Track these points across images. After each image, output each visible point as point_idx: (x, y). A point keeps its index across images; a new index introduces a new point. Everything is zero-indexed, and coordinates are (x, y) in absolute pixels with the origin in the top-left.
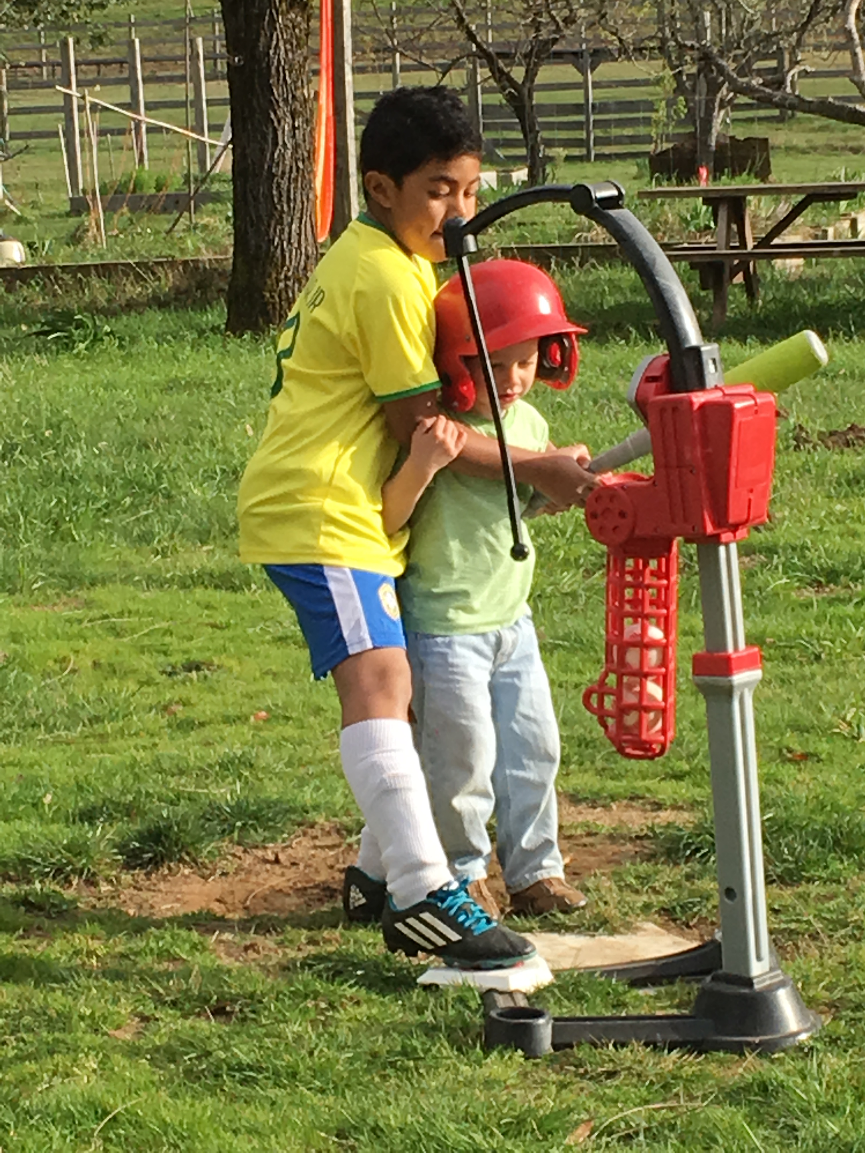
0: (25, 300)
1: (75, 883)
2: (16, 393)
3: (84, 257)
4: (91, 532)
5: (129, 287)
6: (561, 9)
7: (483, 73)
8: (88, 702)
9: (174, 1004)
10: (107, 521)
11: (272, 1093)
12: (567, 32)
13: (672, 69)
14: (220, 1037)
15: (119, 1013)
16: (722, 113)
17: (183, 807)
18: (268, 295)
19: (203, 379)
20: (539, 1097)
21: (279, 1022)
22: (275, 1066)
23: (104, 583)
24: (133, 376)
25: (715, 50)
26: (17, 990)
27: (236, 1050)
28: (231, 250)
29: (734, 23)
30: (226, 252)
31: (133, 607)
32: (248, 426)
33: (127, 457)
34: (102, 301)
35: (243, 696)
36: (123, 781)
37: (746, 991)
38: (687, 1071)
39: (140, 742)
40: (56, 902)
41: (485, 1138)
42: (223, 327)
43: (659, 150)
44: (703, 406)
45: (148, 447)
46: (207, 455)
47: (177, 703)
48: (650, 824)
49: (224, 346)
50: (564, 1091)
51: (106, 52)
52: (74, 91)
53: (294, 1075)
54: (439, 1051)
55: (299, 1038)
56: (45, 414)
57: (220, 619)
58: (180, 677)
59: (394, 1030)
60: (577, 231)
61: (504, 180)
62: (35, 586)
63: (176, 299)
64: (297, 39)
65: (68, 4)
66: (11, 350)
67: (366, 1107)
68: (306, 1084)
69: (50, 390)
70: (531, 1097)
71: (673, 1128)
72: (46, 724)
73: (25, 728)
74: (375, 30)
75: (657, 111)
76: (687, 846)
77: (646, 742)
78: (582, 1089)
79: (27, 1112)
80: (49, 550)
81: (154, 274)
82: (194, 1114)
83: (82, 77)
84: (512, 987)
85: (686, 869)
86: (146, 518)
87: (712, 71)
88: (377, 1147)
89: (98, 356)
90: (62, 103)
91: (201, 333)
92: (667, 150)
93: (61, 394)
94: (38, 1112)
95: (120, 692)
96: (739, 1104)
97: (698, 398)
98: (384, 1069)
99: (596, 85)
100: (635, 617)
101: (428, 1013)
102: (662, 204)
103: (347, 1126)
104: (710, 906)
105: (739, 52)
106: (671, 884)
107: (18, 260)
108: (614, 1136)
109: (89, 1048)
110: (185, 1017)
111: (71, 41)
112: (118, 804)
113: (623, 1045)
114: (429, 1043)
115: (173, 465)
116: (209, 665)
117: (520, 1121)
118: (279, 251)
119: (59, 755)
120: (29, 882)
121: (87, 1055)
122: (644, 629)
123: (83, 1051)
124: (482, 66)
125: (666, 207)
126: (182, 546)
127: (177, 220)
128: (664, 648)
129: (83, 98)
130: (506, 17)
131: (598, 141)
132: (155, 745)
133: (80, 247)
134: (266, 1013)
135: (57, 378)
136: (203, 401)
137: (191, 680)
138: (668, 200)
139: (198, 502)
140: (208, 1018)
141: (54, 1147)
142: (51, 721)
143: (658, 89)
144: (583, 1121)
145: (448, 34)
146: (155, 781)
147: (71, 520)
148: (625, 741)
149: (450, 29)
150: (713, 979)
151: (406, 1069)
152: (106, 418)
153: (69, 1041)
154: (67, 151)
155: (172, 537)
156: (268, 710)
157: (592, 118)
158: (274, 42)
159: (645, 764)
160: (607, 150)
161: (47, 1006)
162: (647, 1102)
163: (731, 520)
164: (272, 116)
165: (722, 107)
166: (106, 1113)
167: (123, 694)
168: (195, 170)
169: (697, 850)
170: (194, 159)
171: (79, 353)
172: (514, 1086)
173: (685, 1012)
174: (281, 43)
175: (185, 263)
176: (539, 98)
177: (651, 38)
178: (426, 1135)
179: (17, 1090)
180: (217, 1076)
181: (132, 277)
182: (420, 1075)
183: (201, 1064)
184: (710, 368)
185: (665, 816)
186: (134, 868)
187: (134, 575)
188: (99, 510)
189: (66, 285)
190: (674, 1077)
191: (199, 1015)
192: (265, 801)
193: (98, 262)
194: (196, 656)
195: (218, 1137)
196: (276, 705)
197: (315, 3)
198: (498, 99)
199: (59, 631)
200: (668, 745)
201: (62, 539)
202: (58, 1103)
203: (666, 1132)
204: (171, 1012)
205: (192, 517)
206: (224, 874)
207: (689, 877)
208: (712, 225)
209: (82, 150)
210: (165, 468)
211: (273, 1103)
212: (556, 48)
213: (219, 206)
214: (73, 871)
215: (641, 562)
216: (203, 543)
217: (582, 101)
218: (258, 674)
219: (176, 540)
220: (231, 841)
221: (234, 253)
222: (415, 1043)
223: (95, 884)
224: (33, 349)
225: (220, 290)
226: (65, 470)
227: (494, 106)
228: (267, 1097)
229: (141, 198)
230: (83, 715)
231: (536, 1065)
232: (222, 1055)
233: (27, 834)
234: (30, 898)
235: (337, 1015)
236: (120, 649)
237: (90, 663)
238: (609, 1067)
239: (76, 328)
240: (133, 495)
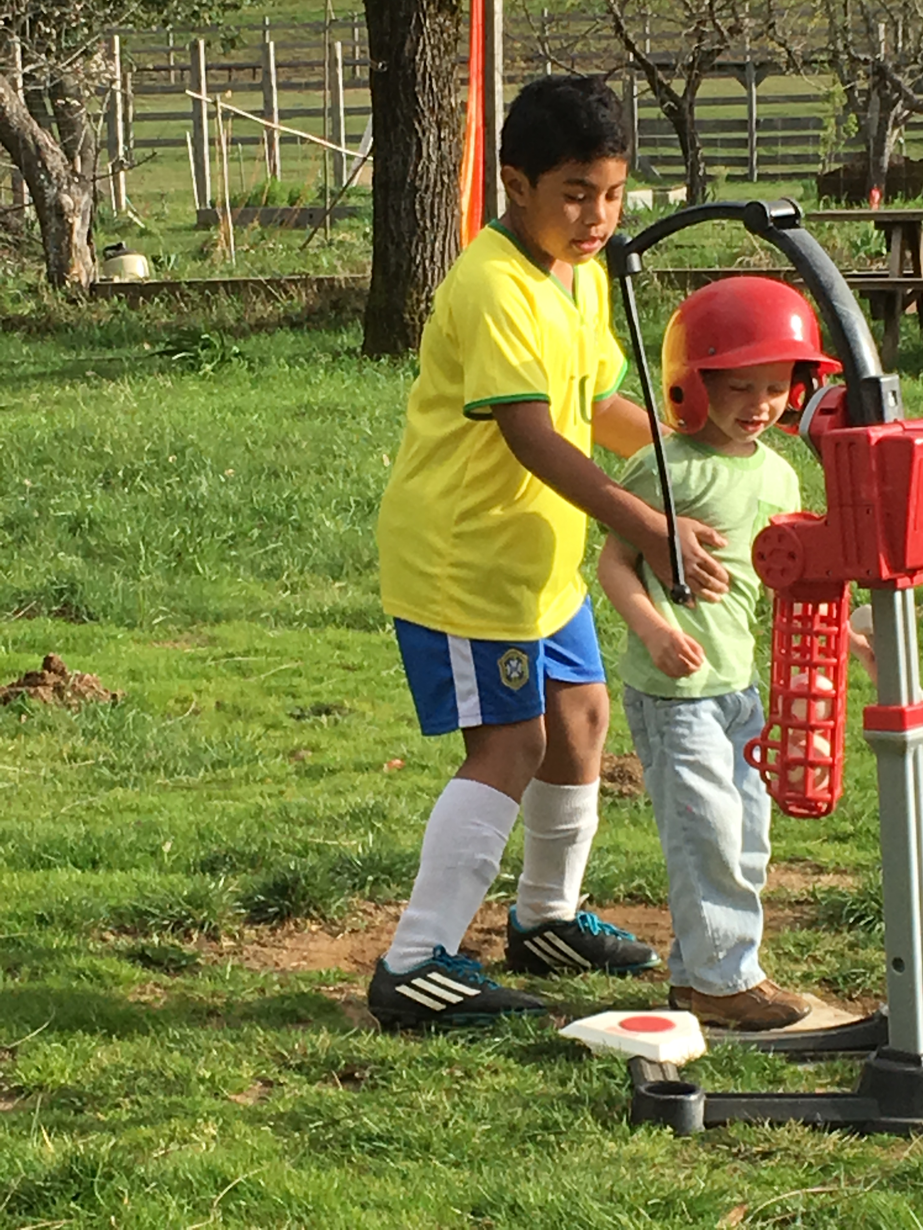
0: (148, 317)
1: (195, 936)
2: (137, 416)
3: (212, 272)
4: (215, 565)
5: (259, 306)
6: (726, 18)
7: (641, 85)
8: (211, 745)
9: (299, 1068)
10: (233, 553)
11: (404, 1165)
12: (731, 43)
13: (844, 83)
14: (349, 1105)
15: (240, 1076)
16: (896, 132)
17: (312, 860)
18: (407, 316)
19: (337, 405)
20: (689, 1177)
21: (411, 1090)
22: (407, 1136)
23: (228, 620)
24: (262, 401)
25: (890, 65)
26: (133, 1049)
27: (365, 1119)
28: (369, 268)
29: (911, 36)
30: (364, 271)
31: (259, 644)
32: (385, 457)
33: (256, 486)
34: (230, 319)
35: (376, 742)
36: (247, 830)
37: (913, 1069)
38: (849, 1153)
39: (266, 789)
40: (174, 956)
41: (631, 1219)
42: (359, 350)
43: (827, 170)
44: (880, 441)
45: (277, 476)
46: (341, 486)
47: (306, 749)
48: (810, 888)
49: (360, 371)
50: (715, 1172)
51: (238, 56)
52: (203, 96)
53: (427, 1147)
54: (582, 1125)
55: (433, 1107)
56: (169, 438)
57: (352, 659)
58: (309, 721)
59: (535, 1102)
60: (737, 255)
61: (660, 200)
62: (156, 621)
63: (308, 319)
64: (446, 46)
65: (200, 5)
66: (133, 370)
67: (504, 1183)
68: (440, 1157)
69: (174, 413)
70: (681, 1176)
71: (832, 1213)
72: (166, 767)
73: (144, 771)
74: (528, 38)
75: (825, 129)
76: (851, 912)
77: (810, 800)
78: (735, 1170)
79: (142, 1180)
80: (171, 582)
81: (286, 292)
82: (320, 1187)
83: (211, 82)
84: (662, 1059)
85: (849, 937)
86: (275, 551)
87: (886, 87)
88: (515, 1225)
89: (226, 378)
90: (190, 109)
91: (336, 355)
92: (837, 171)
93: (186, 418)
94: (154, 1179)
95: (246, 734)
96: (903, 1189)
97: (876, 433)
98: (524, 1142)
99: (761, 100)
100: (802, 666)
101: (571, 1084)
102: (831, 228)
103: (483, 1203)
104: (874, 978)
105: (915, 67)
106: (832, 953)
107: (142, 275)
108: (771, 1221)
109: (209, 1113)
110: (311, 1082)
111: (202, 43)
112: (243, 854)
113: (780, 1124)
114: (571, 1116)
115: (304, 496)
116: (340, 708)
117: (669, 1202)
118: (420, 270)
119: (180, 801)
120: (146, 935)
121: (206, 1121)
122: (812, 679)
123: (201, 1116)
124: (639, 78)
125: (835, 232)
126: (313, 582)
127: (311, 237)
128: (833, 700)
129: (215, 103)
130: (666, 26)
131: (762, 160)
132: (281, 793)
133: (209, 261)
134: (398, 1080)
135: (182, 401)
136: (338, 428)
137: (321, 725)
138: (836, 224)
139: (331, 536)
140: (335, 1085)
141: (171, 1217)
142: (171, 767)
143: (827, 106)
144: (735, 1204)
145: (604, 43)
146: (282, 831)
147: (195, 551)
148: (790, 799)
149: (608, 37)
150: (878, 1056)
151: (546, 1144)
152: (234, 444)
153: (187, 1104)
154: (196, 161)
155: (301, 572)
156: (403, 758)
157: (756, 136)
158: (420, 48)
159: (806, 824)
160: (771, 170)
161: (165, 1066)
162: (805, 1185)
163: (909, 564)
164: (417, 125)
165: (896, 125)
166: (226, 1182)
167: (248, 738)
168: (331, 183)
169: (862, 918)
170: (330, 172)
171: (205, 374)
172: (662, 1165)
173: (847, 1090)
174: (428, 49)
175: (320, 281)
176: (700, 113)
177: (822, 51)
178: (568, 1214)
179: (131, 1156)
180: (345, 1147)
181: (263, 295)
182: (561, 1149)
183: (327, 1133)
184: (889, 401)
185: (827, 880)
186: (259, 923)
187: (261, 611)
188: (225, 541)
189: (193, 302)
190: (835, 1159)
191: (325, 1081)
192: (398, 855)
193: (227, 278)
194: (326, 699)
195: (346, 1211)
196: (412, 753)
197: (465, 7)
198: (655, 112)
199: (181, 669)
200: (835, 805)
201: (185, 571)
202: (176, 1170)
203: (826, 1218)
204: (297, 1077)
205: (323, 551)
206: (353, 931)
207: (852, 946)
208: (884, 251)
209: (212, 159)
210: (296, 497)
211: (404, 1177)
212: (719, 60)
213: (355, 222)
214: (194, 925)
215: (810, 606)
216: (336, 579)
217: (746, 117)
218: (392, 720)
219: (307, 575)
220: (362, 896)
221: (373, 271)
222: (556, 1115)
223: (217, 939)
224: (155, 371)
225: (356, 311)
226: (189, 499)
227: (652, 121)
228: (398, 1170)
229: (274, 211)
230: (206, 759)
231: (687, 1143)
232: (351, 1123)
233: (146, 884)
234: (148, 953)
235: (473, 1084)
236: (246, 691)
237: (213, 705)
238: (764, 1147)
239: (203, 348)
240: (260, 527)
